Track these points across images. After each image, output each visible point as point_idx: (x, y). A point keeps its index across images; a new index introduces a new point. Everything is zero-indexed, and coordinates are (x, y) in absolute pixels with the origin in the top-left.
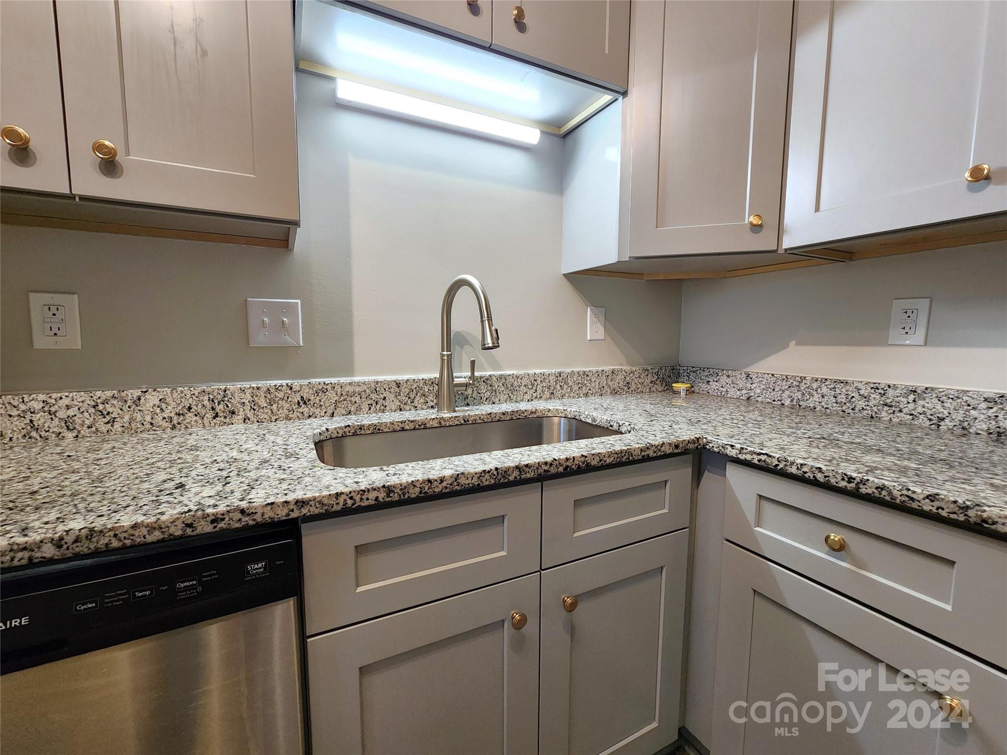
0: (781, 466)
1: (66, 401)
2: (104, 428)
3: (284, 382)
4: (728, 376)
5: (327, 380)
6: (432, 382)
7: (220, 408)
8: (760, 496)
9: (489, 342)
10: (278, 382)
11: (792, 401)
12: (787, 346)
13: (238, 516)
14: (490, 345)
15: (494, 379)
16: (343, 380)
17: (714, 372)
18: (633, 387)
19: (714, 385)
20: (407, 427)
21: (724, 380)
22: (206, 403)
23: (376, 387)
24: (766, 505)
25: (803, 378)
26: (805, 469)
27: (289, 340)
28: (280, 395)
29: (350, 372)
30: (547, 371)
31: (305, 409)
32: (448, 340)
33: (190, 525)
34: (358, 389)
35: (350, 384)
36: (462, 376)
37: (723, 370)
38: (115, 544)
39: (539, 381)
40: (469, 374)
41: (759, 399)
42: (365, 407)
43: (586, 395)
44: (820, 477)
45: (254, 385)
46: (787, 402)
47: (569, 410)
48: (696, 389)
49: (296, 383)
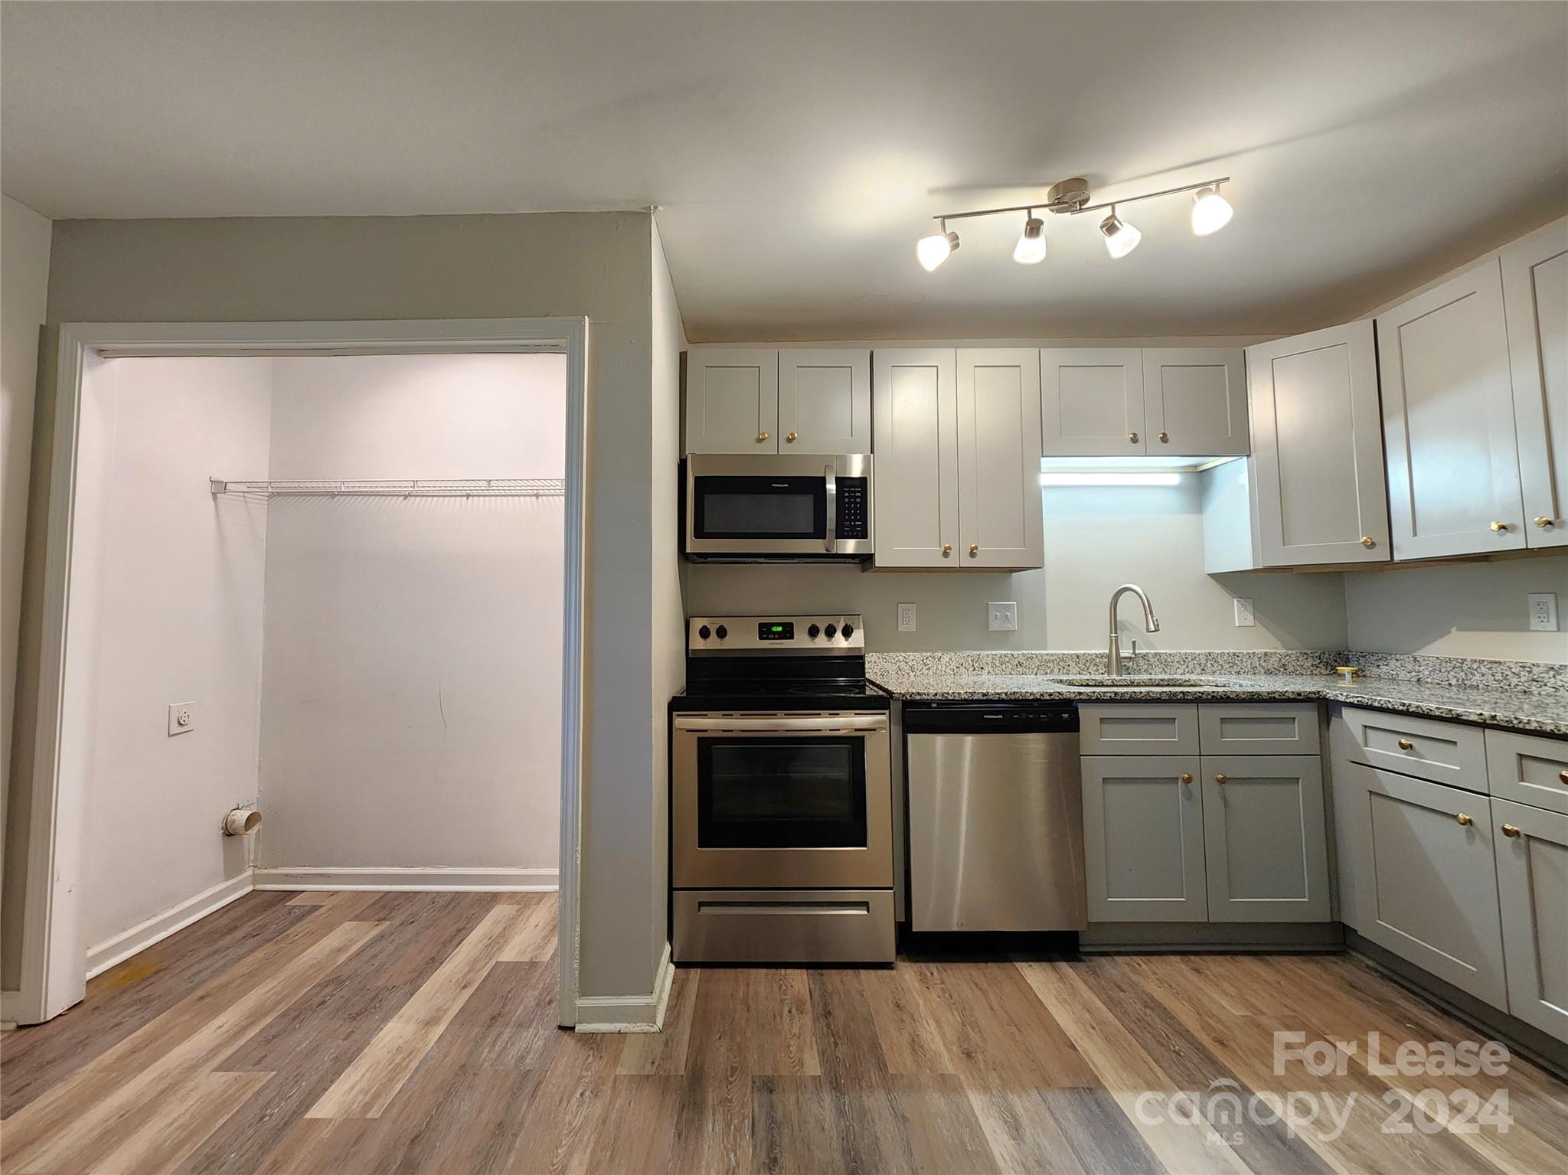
1: (912, 657)
2: (926, 672)
3: (1009, 652)
4: (1397, 660)
5: (1033, 652)
7: (976, 665)
8: (1366, 727)
9: (1152, 627)
10: (1006, 652)
12: (1449, 632)
13: (1057, 694)
14: (1153, 629)
15: (1151, 656)
16: (1042, 652)
17: (1382, 656)
18: (1291, 669)
19: (1384, 669)
20: (1090, 684)
21: (1393, 663)
22: (970, 662)
23: (1063, 658)
24: (1369, 731)
25: (1464, 660)
27: (1009, 627)
28: (1007, 659)
29: (1046, 649)
30: (1197, 652)
31: (1020, 669)
32: (1115, 625)
33: (1042, 695)
34: (1052, 658)
35: (1047, 655)
36: (1126, 652)
37: (1391, 654)
38: (1021, 698)
39: (1190, 659)
40: (1132, 652)
42: (1056, 670)
43: (1239, 673)
45: (994, 653)
47: (1219, 680)
49: (1015, 653)
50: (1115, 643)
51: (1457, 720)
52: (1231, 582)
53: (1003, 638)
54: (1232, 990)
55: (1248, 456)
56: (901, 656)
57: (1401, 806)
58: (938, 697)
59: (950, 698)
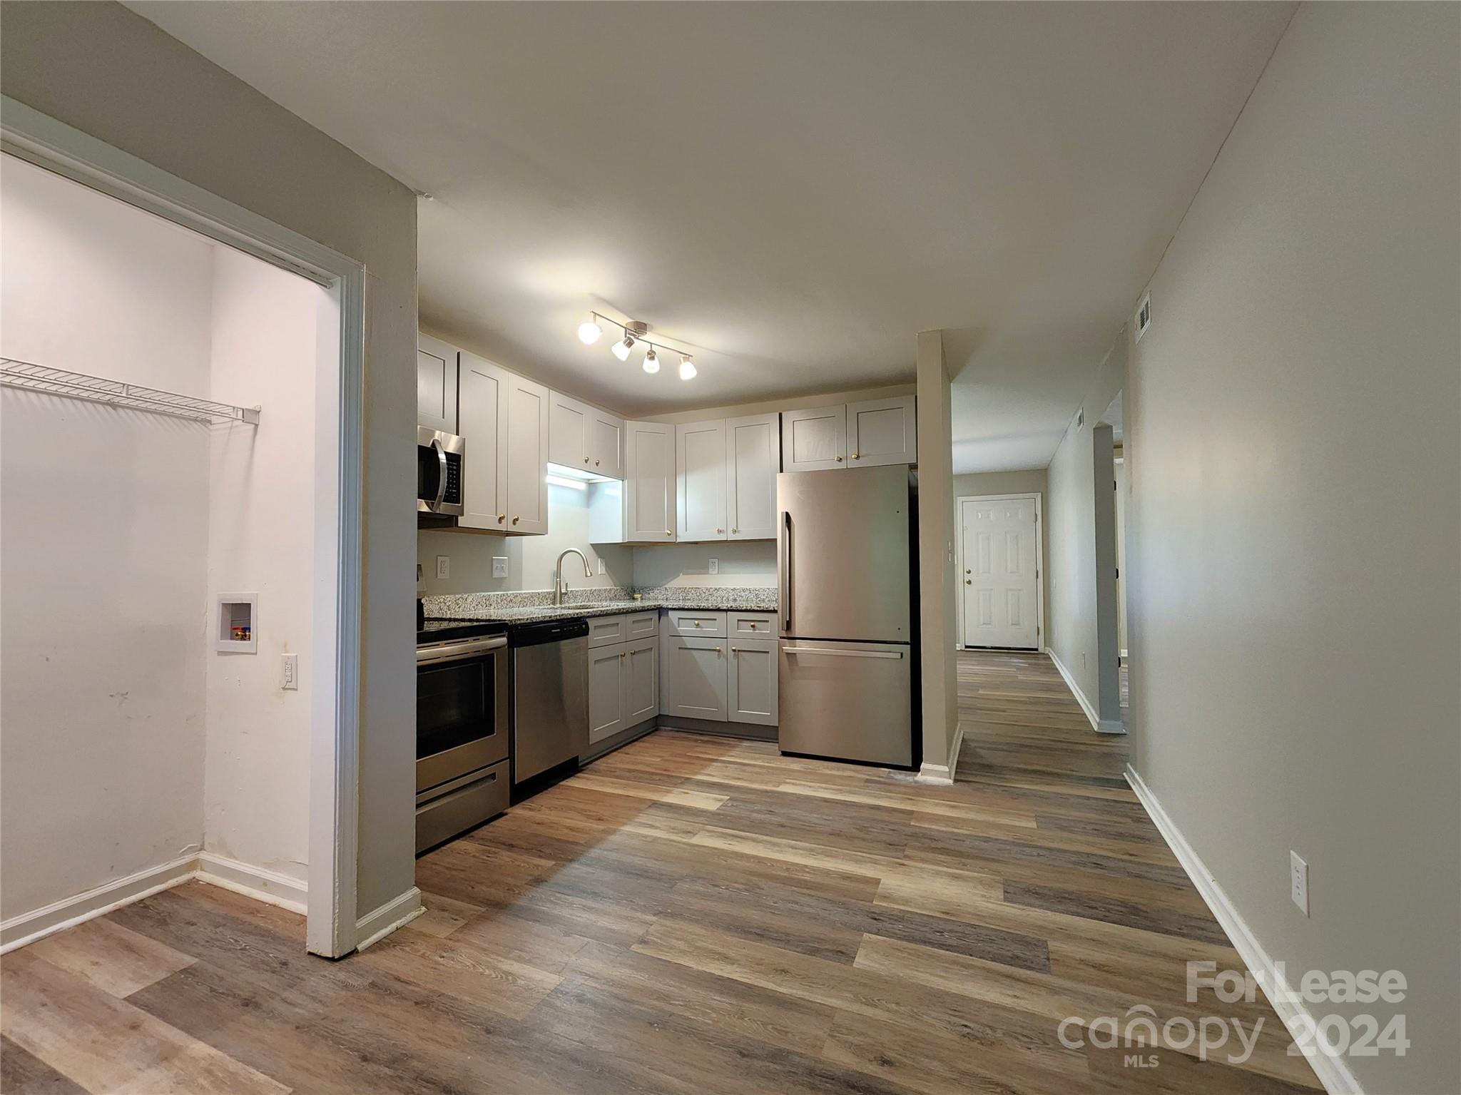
0: (683, 607)
1: (449, 599)
2: (457, 610)
4: (658, 590)
5: (517, 592)
6: (549, 593)
7: (487, 603)
8: (679, 619)
9: (589, 574)
10: (503, 593)
12: (679, 575)
15: (572, 593)
16: (521, 592)
17: (649, 590)
18: (618, 597)
19: (651, 594)
21: (656, 591)
22: (484, 601)
23: (532, 595)
25: (684, 588)
26: (688, 606)
27: (504, 575)
28: (504, 598)
29: (523, 589)
31: (511, 604)
32: (558, 574)
34: (527, 596)
35: (524, 593)
36: (563, 590)
37: (655, 588)
39: (585, 594)
41: (671, 598)
44: (692, 607)
45: (497, 594)
46: (681, 598)
48: (644, 597)
49: (508, 593)
50: (558, 586)
51: (719, 610)
52: (600, 549)
53: (499, 584)
55: (623, 481)
56: (442, 599)
57: (693, 651)
58: (529, 621)
59: (534, 621)
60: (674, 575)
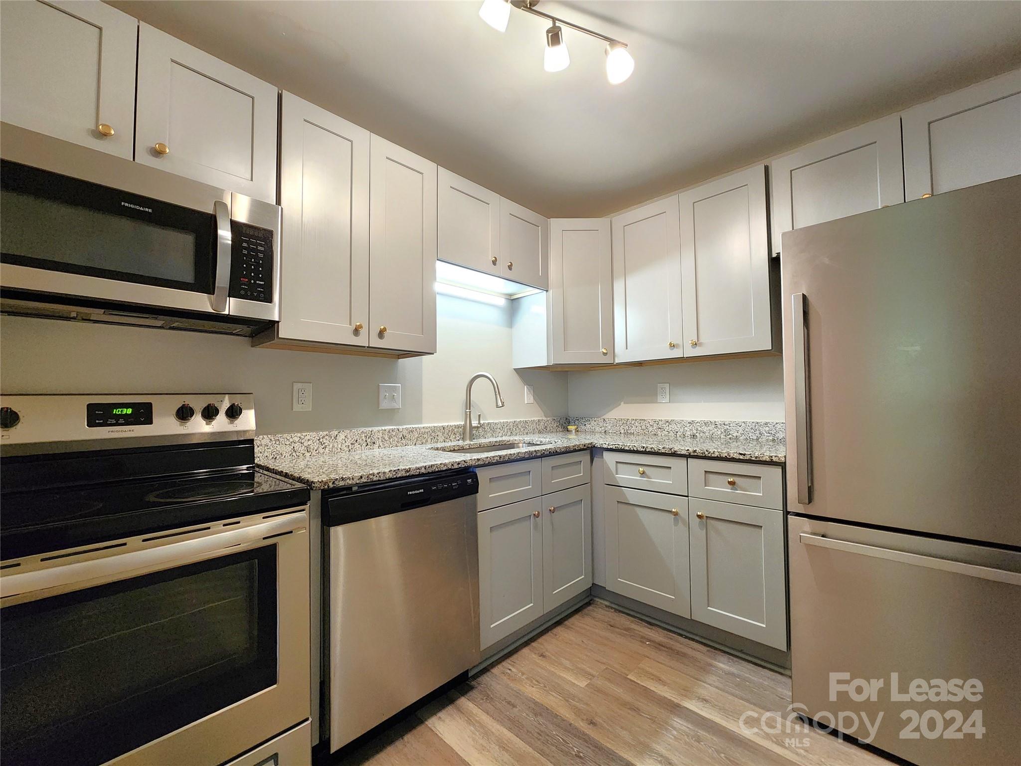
0: (623, 448)
1: (308, 437)
3: (396, 427)
4: (595, 421)
5: (414, 426)
6: (458, 427)
7: (369, 440)
8: (617, 462)
9: (500, 404)
10: (393, 427)
11: (624, 431)
12: (620, 405)
13: (463, 463)
14: (501, 406)
15: (486, 424)
16: (420, 426)
17: (587, 419)
18: (548, 429)
19: (588, 428)
21: (593, 423)
22: (363, 438)
23: (434, 430)
24: (618, 464)
25: (628, 419)
26: (630, 447)
27: (396, 406)
28: (394, 434)
29: (421, 423)
30: (509, 421)
31: (404, 441)
32: (468, 404)
33: (452, 465)
34: (427, 431)
35: (424, 427)
36: (475, 423)
37: (592, 418)
38: (437, 470)
39: (505, 426)
40: (478, 422)
41: (610, 431)
42: (429, 440)
43: (527, 433)
44: (635, 449)
45: (383, 428)
47: (526, 439)
48: (579, 429)
49: (400, 427)
50: (468, 416)
51: (674, 454)
52: (527, 375)
53: (390, 415)
54: (567, 663)
55: (547, 291)
56: (296, 437)
57: (638, 509)
60: (613, 403)
